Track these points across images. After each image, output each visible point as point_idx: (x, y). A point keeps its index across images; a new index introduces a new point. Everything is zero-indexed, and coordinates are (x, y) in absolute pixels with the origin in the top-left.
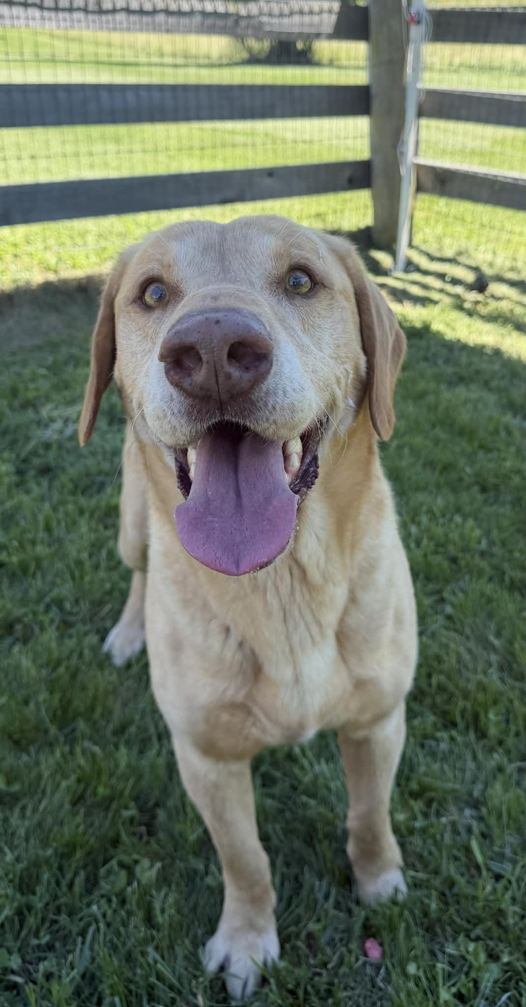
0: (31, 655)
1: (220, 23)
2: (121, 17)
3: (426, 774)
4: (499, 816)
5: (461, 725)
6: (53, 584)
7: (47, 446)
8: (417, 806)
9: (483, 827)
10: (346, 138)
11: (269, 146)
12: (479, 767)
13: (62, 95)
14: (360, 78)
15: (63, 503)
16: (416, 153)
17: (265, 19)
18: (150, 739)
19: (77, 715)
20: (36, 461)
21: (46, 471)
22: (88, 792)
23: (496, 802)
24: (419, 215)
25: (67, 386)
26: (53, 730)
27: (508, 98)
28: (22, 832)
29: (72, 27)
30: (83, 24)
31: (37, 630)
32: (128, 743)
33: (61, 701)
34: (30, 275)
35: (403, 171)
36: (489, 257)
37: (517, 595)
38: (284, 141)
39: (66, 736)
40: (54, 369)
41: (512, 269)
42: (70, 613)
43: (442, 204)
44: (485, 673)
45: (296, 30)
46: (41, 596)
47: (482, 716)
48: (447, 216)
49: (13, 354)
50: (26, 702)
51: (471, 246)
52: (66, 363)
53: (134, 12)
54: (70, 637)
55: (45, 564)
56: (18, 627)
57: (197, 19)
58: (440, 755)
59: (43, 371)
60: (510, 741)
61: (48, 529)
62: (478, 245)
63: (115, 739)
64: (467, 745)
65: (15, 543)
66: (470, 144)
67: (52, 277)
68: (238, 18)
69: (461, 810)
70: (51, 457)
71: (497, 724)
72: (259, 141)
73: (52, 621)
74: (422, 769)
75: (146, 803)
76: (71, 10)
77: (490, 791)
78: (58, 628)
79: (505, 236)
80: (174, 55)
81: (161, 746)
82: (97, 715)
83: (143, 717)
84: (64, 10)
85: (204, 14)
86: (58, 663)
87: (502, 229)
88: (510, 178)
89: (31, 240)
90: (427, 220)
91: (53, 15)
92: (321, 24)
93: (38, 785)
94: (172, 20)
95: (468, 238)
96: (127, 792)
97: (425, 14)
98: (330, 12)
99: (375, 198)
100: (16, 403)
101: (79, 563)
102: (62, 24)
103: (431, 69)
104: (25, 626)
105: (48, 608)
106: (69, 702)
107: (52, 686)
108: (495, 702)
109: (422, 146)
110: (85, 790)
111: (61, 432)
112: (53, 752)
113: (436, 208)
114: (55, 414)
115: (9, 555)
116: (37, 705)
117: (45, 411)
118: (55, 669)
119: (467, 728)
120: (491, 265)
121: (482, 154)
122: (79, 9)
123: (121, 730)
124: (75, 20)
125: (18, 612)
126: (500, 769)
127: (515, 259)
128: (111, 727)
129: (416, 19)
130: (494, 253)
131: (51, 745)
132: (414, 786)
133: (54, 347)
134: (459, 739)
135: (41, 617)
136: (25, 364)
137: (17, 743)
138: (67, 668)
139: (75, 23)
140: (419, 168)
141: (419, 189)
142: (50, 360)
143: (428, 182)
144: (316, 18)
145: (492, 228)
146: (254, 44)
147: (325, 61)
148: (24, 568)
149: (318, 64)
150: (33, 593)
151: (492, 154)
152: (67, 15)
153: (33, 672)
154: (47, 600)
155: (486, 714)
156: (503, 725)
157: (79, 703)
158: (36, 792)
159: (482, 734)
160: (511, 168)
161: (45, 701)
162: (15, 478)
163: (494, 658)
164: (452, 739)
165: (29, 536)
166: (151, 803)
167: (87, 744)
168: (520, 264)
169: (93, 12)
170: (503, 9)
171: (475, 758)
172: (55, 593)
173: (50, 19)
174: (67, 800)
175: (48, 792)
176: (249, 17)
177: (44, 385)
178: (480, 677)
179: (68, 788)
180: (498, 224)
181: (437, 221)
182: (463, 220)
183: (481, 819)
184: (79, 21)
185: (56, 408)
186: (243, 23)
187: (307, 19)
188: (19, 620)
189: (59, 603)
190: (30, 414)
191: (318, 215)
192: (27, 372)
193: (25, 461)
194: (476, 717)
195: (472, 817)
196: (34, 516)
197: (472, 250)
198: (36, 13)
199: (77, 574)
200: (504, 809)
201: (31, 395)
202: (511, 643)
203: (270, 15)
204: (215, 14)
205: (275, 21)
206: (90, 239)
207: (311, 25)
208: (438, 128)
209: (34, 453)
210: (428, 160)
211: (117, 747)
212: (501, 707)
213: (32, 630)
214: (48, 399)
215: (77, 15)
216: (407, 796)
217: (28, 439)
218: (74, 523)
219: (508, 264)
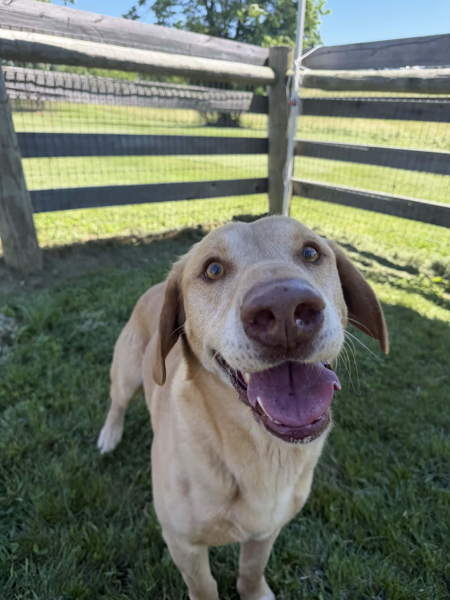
0: (61, 464)
1: (188, 103)
2: (134, 98)
3: (292, 547)
4: (336, 577)
5: (314, 514)
6: (78, 420)
7: (82, 334)
8: (287, 568)
9: (326, 584)
10: (254, 166)
11: (214, 170)
12: (325, 543)
13: (100, 140)
14: (264, 134)
15: (88, 369)
16: (292, 175)
17: (212, 101)
18: (128, 519)
19: (86, 504)
20: (76, 344)
21: (80, 349)
22: (88, 556)
23: (335, 567)
24: (294, 208)
25: (97, 299)
26: (70, 514)
27: (342, 146)
28: (45, 583)
29: (107, 103)
30: (113, 102)
31: (67, 447)
32: (115, 523)
33: (76, 494)
34: (83, 236)
35: (286, 183)
36: (331, 231)
37: (348, 431)
38: (222, 167)
39: (78, 518)
40: (90, 289)
41: (343, 238)
42: (88, 437)
43: (306, 202)
44: (328, 480)
45: (229, 108)
46: (71, 427)
47: (326, 508)
48: (308, 208)
49: (69, 280)
50: (56, 495)
51: (321, 224)
52: (97, 286)
53: (141, 96)
54: (86, 452)
55: (74, 406)
56: (56, 446)
57: (175, 101)
58: (301, 533)
59: (84, 290)
60: (343, 524)
61: (78, 385)
62: (325, 224)
63: (106, 520)
64: (316, 527)
65: (58, 394)
66: (321, 170)
67: (94, 237)
68: (198, 100)
69: (314, 571)
70: (84, 341)
71: (335, 513)
72: (208, 166)
73: (76, 443)
74: (290, 544)
75: (123, 563)
76: (106, 94)
77: (330, 560)
78: (80, 446)
79: (339, 220)
80: (169, 121)
81: (135, 524)
82: (97, 504)
83: (124, 507)
84: (102, 94)
85: (179, 98)
86: (78, 469)
87: (338, 216)
88: (343, 189)
89: (84, 217)
90: (298, 210)
91: (96, 96)
92: (242, 105)
93: (58, 551)
94: (162, 101)
95: (320, 220)
96: (111, 558)
97: (298, 100)
98: (248, 98)
99: (270, 198)
100: (68, 309)
101: (94, 407)
102: (101, 102)
103: (300, 131)
104: (60, 446)
105: (74, 434)
106: (82, 496)
107: (72, 484)
108: (334, 499)
109: (296, 171)
110: (86, 554)
111: (91, 326)
112: (69, 528)
113: (302, 204)
114: (88, 315)
115: (55, 400)
116: (62, 496)
117: (83, 314)
118: (74, 474)
119: (317, 516)
120: (332, 235)
121: (328, 176)
122: (111, 94)
123: (111, 513)
124: (109, 99)
125: (57, 436)
126: (337, 543)
127: (345, 232)
128: (105, 512)
129: (293, 103)
130: (334, 229)
131: (68, 523)
132: (285, 556)
133: (91, 276)
134: (312, 523)
135: (69, 440)
136: (74, 286)
137: (48, 521)
138: (83, 473)
139: (109, 102)
140: (294, 183)
141: (294, 193)
142: (88, 284)
143: (298, 189)
144: (240, 102)
145: (332, 215)
146: (209, 116)
147: (246, 126)
148: (62, 408)
149: (243, 128)
150: (66, 425)
151: (334, 176)
152: (104, 97)
153: (62, 476)
154: (74, 429)
155: (329, 507)
156: (339, 514)
157: (87, 497)
158: (57, 554)
159: (326, 520)
160: (343, 183)
161: (67, 495)
162: (62, 353)
163: (334, 471)
164: (308, 523)
165: (66, 389)
166: (126, 564)
167: (90, 523)
168: (347, 235)
169: (119, 95)
170: (340, 98)
171: (321, 535)
172: (80, 425)
173: (95, 99)
174: (75, 561)
175: (64, 556)
176: (204, 100)
177: (84, 298)
178: (326, 483)
179: (76, 553)
180: (335, 213)
181: (303, 211)
182: (317, 211)
183: (325, 578)
184: (111, 100)
185: (90, 312)
186: (200, 103)
187: (235, 102)
188: (57, 441)
189: (80, 431)
190: (74, 316)
191: (239, 207)
192: (75, 291)
193: (69, 343)
194: (323, 509)
195: (320, 577)
196: (71, 377)
197: (322, 228)
198: (87, 95)
199: (92, 413)
200: (340, 572)
201: (76, 304)
202: (343, 461)
203: (215, 99)
204: (185, 98)
205: (218, 102)
206: (117, 217)
207: (237, 105)
208: (304, 162)
209: (74, 339)
210: (298, 178)
211: (108, 526)
212: (338, 502)
213: (64, 449)
214: (85, 306)
215: (109, 97)
216: (280, 562)
217: (71, 330)
218: (94, 381)
219: (341, 235)
